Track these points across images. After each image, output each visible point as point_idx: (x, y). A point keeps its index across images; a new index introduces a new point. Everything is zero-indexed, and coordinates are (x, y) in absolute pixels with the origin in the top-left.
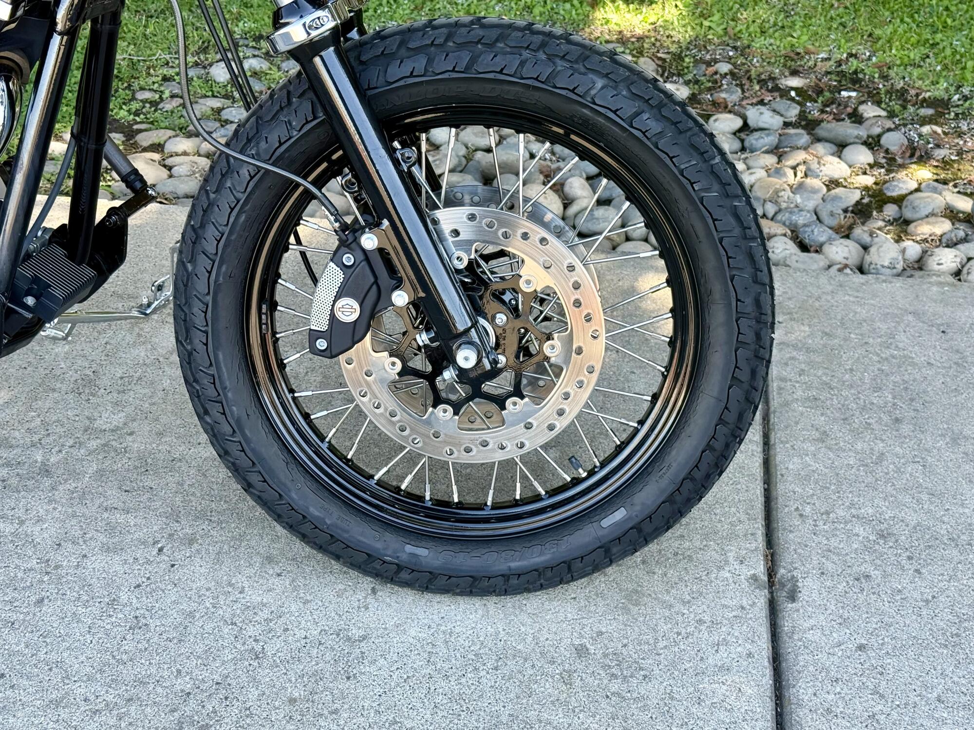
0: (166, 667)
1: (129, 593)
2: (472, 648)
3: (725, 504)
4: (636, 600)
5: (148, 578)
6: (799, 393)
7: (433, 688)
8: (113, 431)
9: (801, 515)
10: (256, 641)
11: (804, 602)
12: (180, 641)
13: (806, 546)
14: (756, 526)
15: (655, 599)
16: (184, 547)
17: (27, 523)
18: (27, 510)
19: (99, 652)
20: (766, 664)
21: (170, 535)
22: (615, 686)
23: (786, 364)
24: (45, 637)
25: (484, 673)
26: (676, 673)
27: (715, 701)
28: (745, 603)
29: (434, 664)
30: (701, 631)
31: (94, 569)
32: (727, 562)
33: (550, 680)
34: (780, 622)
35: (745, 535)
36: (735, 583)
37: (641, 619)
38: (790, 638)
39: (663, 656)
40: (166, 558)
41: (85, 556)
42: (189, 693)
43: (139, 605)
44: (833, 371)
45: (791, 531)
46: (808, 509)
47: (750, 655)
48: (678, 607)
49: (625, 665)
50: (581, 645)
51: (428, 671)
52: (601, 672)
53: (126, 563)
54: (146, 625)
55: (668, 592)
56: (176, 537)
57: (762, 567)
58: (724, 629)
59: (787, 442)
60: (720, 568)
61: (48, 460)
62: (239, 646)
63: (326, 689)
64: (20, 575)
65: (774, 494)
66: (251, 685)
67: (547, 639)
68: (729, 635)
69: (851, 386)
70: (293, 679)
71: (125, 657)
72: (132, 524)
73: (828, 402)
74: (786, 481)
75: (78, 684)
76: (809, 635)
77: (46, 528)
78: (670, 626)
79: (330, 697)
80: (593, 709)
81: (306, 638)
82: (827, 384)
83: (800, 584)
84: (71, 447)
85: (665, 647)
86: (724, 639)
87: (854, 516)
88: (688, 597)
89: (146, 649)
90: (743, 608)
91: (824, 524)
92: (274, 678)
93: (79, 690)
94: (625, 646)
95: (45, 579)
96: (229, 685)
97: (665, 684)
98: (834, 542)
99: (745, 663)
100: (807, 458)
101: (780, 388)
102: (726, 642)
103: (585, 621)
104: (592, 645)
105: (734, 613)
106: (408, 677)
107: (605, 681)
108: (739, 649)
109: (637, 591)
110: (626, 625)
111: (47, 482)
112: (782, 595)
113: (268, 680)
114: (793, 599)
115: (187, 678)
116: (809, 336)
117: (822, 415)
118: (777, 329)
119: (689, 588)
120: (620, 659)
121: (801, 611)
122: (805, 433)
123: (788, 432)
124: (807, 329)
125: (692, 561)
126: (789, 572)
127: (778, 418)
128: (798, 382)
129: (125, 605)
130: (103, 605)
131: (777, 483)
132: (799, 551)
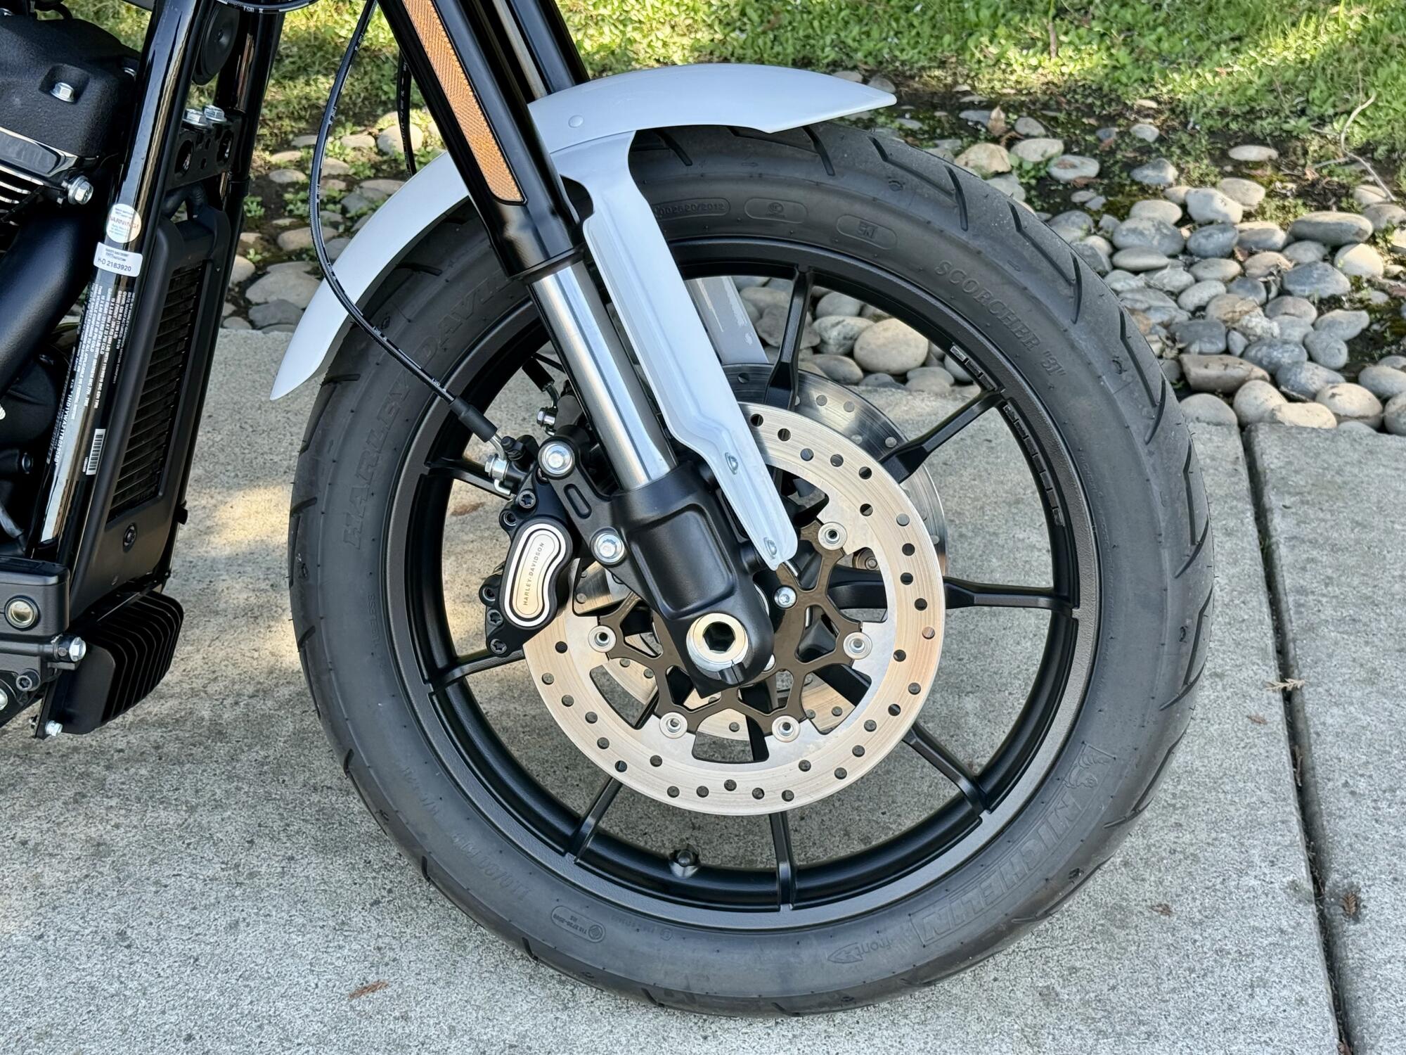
0: (431, 1023)
1: (364, 913)
3: (1238, 777)
4: (1121, 920)
5: (390, 891)
6: (1328, 612)
9: (1353, 793)
11: (1373, 922)
12: (448, 983)
13: (1367, 839)
14: (1288, 809)
15: (1150, 919)
19: (330, 1000)
20: (1328, 1014)
22: (1105, 1048)
23: (1304, 569)
24: (247, 979)
26: (1195, 1029)
28: (1284, 925)
30: (1224, 965)
31: (307, 877)
32: (1251, 864)
33: (1007, 1040)
34: (1340, 952)
35: (1273, 824)
36: (1267, 895)
37: (1134, 948)
38: (1358, 975)
39: (1171, 1003)
41: (291, 858)
43: (381, 932)
44: (1375, 579)
45: (1340, 817)
46: (1362, 785)
47: (1301, 1001)
48: (1186, 931)
49: (1117, 1017)
50: (1047, 987)
52: (1081, 1027)
53: (353, 869)
54: (395, 959)
57: (1303, 870)
58: (1258, 963)
59: (1319, 685)
60: (1241, 873)
61: (220, 716)
64: (198, 887)
65: (1307, 760)
67: (995, 980)
68: (1266, 971)
70: (623, 1040)
72: (356, 810)
73: (1373, 625)
74: (1323, 743)
76: (1386, 971)
77: (229, 817)
78: (1176, 958)
82: (1367, 599)
83: (1363, 896)
84: (251, 697)
85: (1174, 990)
86: (1260, 978)
88: (1198, 916)
89: (399, 996)
90: (1282, 931)
91: (1389, 806)
94: (1113, 988)
95: (237, 893)
96: (529, 1048)
97: (1180, 1045)
99: (1295, 1013)
100: (1352, 709)
101: (1299, 605)
102: (1264, 984)
103: (1048, 952)
104: (1064, 987)
105: (1272, 939)
106: (794, 1036)
108: (1285, 993)
109: (1121, 907)
110: (1110, 958)
111: (222, 750)
112: (1337, 913)
113: (585, 1040)
114: (1356, 918)
115: (465, 1039)
116: (1332, 527)
117: (1367, 643)
118: (1283, 516)
119: (1198, 903)
120: (1108, 1008)
121: (1370, 935)
122: (1344, 670)
123: (1319, 669)
124: (1329, 516)
125: (1198, 861)
126: (1345, 877)
127: (1302, 648)
128: (1324, 595)
129: (361, 931)
130: (327, 931)
131: (1310, 746)
132: (1357, 846)
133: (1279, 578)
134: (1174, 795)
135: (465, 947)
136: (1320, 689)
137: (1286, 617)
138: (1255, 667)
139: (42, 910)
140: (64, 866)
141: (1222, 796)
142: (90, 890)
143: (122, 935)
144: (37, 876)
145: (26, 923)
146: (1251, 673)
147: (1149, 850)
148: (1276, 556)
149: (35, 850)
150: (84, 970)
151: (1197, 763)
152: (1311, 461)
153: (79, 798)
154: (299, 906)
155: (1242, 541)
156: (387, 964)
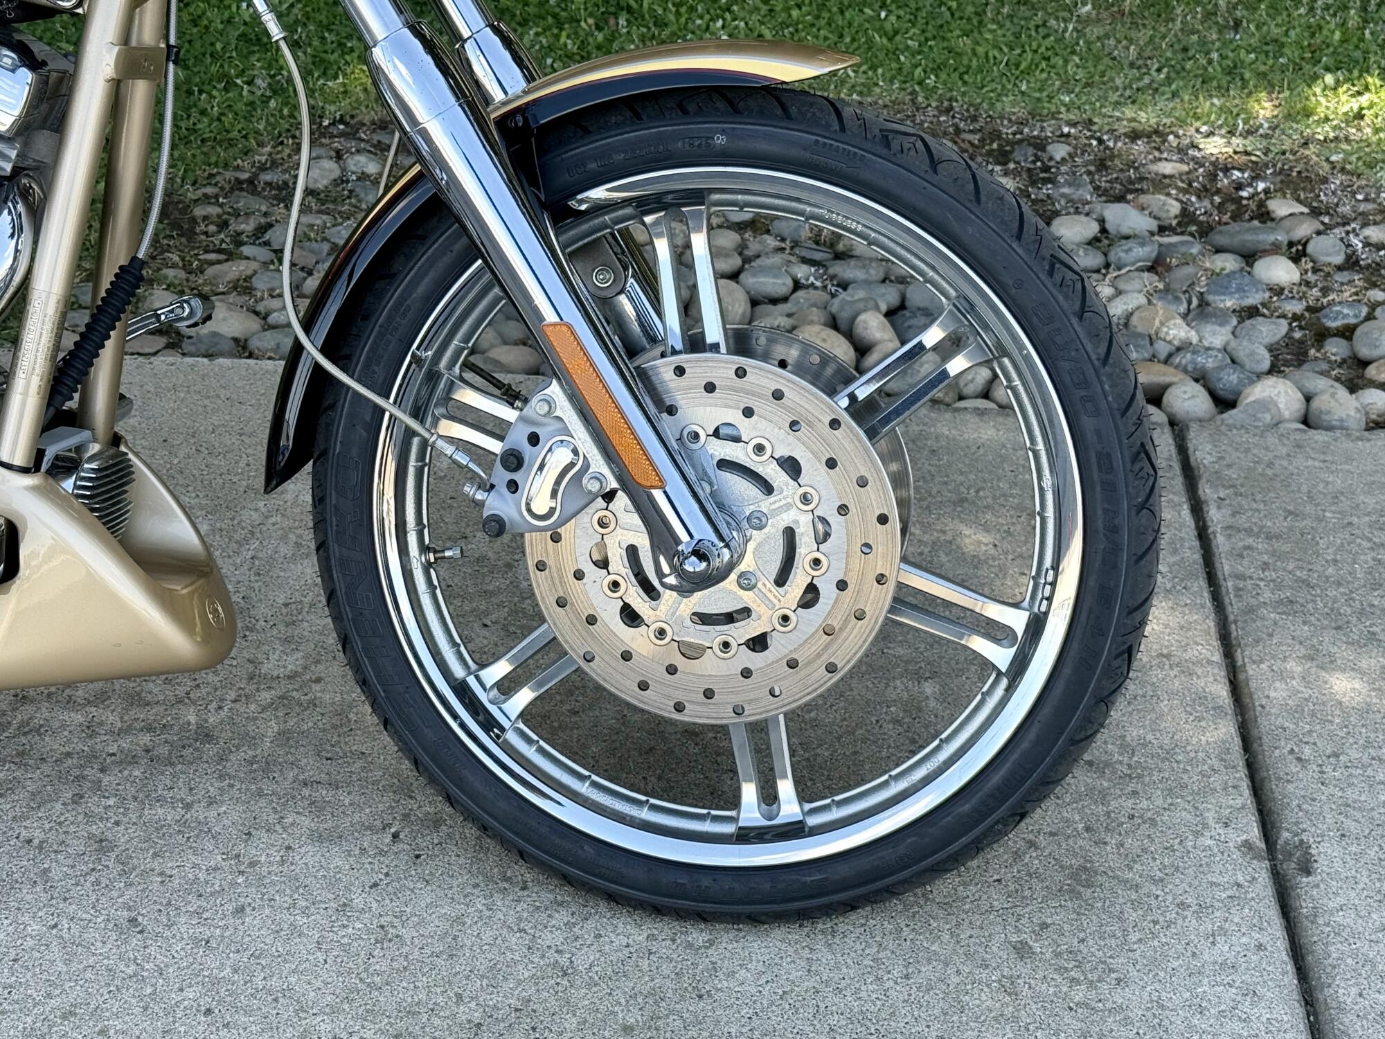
0: (439, 991)
1: (364, 895)
2: (867, 951)
3: (1189, 748)
4: (1086, 880)
5: (387, 875)
6: (1267, 595)
7: (822, 1006)
8: (289, 677)
9: (1299, 759)
10: (559, 952)
11: (1324, 875)
12: (451, 956)
13: (1314, 800)
14: (1237, 776)
15: (1114, 878)
16: (427, 832)
17: (196, 806)
18: (191, 789)
19: (340, 974)
20: (1286, 958)
21: (404, 815)
22: (1079, 994)
23: (1241, 556)
24: (258, 958)
25: (891, 983)
26: (1162, 974)
27: (1223, 1007)
28: (1240, 879)
29: (817, 973)
30: (1186, 917)
31: (306, 864)
32: (1206, 826)
33: (986, 989)
34: (1294, 903)
35: (1225, 789)
36: (1222, 853)
37: (1099, 905)
38: (1312, 922)
39: (1138, 952)
40: (406, 847)
41: (289, 848)
42: (479, 1025)
43: (381, 911)
44: (1309, 563)
45: (1288, 781)
46: (1307, 752)
47: (1260, 947)
48: (1148, 887)
49: (1088, 966)
50: (1021, 942)
51: (810, 984)
52: (1056, 976)
53: (350, 856)
54: (397, 936)
55: (1131, 868)
56: (413, 818)
57: (1256, 830)
59: (1261, 662)
60: (1197, 834)
61: (206, 721)
62: (536, 960)
63: (672, 1012)
64: (202, 876)
65: (1255, 732)
66: (565, 1010)
67: (971, 937)
68: (1226, 921)
69: (1339, 584)
70: (623, 1001)
71: (377, 979)
72: (347, 802)
73: (1310, 606)
74: (1269, 714)
75: (319, 1019)
76: (1339, 918)
77: (225, 812)
78: (1140, 912)
79: (678, 1023)
80: (1053, 1025)
81: (628, 946)
82: (1303, 581)
83: (1313, 852)
84: (235, 701)
85: (1140, 940)
86: (1221, 928)
87: (1373, 759)
88: (1159, 874)
89: (405, 968)
90: (1239, 885)
91: (1334, 770)
92: (595, 1000)
93: (323, 1026)
94: (1083, 941)
95: (240, 881)
96: (534, 1011)
97: (1148, 989)
98: (1351, 795)
99: (1254, 958)
100: (1294, 682)
101: (1238, 589)
102: (1224, 931)
103: (1018, 909)
104: (1036, 941)
105: (1229, 893)
106: (784, 992)
107: (1065, 989)
108: (1244, 940)
109: (1085, 868)
110: (1078, 914)
111: (211, 750)
112: (1290, 867)
113: (587, 1002)
114: (1308, 871)
115: (473, 1005)
116: (1265, 516)
117: (1305, 623)
118: (1219, 508)
119: (1158, 862)
120: (1079, 958)
121: (1322, 886)
122: (1284, 648)
123: (1260, 648)
124: (1262, 506)
125: (1156, 825)
126: (1297, 834)
127: (1243, 629)
128: (1262, 580)
129: (362, 911)
130: (330, 912)
131: (1256, 717)
132: (1305, 807)
133: (1217, 565)
134: (1130, 766)
135: (464, 924)
136: (1263, 666)
137: (1227, 601)
138: (1200, 647)
139: (54, 902)
140: (70, 861)
141: (1175, 765)
142: (97, 882)
143: (133, 921)
144: (46, 871)
145: (40, 914)
146: (1196, 653)
147: (1109, 817)
148: (1214, 543)
149: (40, 847)
150: (101, 954)
151: (1150, 737)
152: (1242, 456)
153: (78, 798)
154: (301, 890)
155: (1180, 531)
156: (390, 940)
